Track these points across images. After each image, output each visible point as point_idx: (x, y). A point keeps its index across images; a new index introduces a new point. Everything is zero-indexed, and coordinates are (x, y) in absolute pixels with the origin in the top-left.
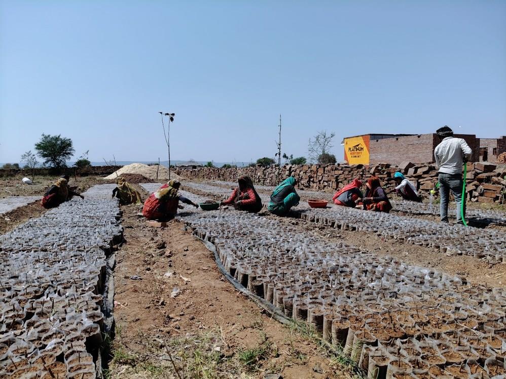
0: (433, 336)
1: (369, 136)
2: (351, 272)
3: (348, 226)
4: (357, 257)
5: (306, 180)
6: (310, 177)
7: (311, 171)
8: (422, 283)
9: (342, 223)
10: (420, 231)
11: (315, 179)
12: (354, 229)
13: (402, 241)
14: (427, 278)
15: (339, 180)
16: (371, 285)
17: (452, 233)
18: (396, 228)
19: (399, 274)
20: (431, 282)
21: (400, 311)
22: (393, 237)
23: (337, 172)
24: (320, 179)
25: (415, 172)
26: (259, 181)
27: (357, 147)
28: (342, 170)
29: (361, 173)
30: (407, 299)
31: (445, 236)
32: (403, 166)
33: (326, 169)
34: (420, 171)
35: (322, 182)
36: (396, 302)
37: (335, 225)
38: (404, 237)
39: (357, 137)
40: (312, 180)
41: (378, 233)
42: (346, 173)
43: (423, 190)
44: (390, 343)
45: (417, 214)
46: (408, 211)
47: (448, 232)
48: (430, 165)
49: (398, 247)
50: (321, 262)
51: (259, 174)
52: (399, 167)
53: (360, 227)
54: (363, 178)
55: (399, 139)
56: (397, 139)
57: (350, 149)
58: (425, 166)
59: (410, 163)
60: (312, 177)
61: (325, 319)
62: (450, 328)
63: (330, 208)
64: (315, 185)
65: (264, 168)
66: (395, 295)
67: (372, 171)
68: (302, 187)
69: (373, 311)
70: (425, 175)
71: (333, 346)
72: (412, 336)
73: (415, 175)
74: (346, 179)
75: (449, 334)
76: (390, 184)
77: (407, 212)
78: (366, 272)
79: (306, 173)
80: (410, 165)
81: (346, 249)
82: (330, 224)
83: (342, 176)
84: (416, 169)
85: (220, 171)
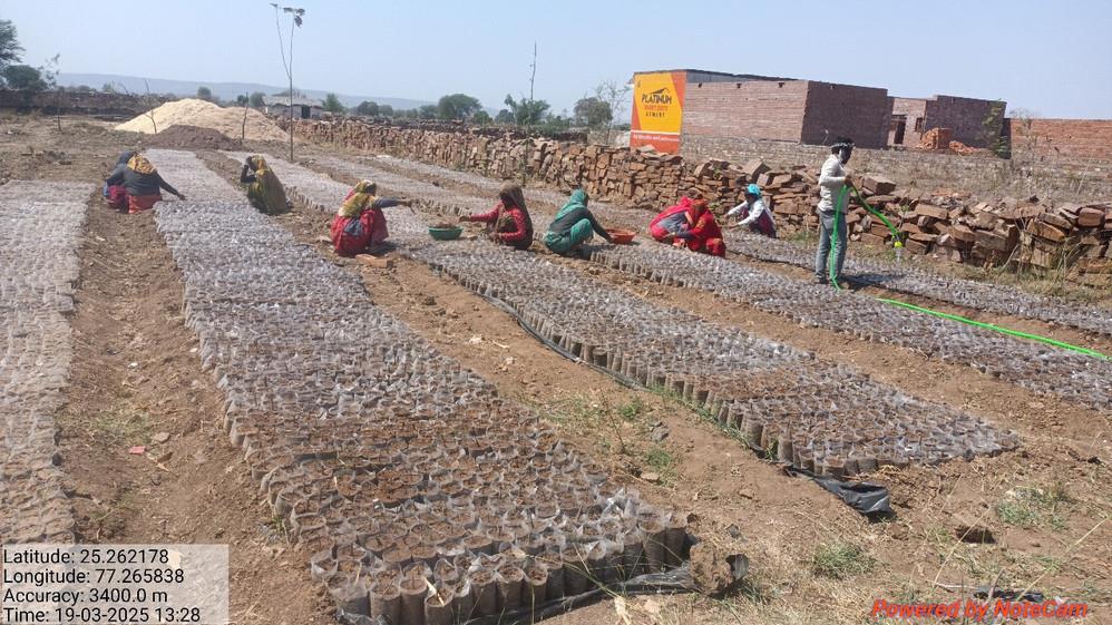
0: (778, 398)
1: (685, 73)
2: (697, 343)
3: (671, 280)
4: (699, 327)
5: (575, 175)
6: (582, 169)
7: (585, 157)
8: (771, 357)
9: (663, 273)
10: (770, 293)
11: (592, 173)
12: (681, 284)
13: (746, 305)
14: (776, 352)
15: (638, 182)
16: (720, 357)
17: (811, 298)
18: (739, 287)
19: (748, 347)
20: (779, 356)
21: (751, 379)
22: (735, 300)
23: (634, 166)
24: (602, 175)
25: (770, 182)
26: (476, 165)
27: (660, 95)
28: (643, 162)
29: (678, 173)
30: (756, 370)
31: (802, 302)
32: (750, 168)
33: (614, 156)
34: (777, 181)
35: (604, 181)
36: (748, 372)
37: (653, 277)
38: (750, 300)
39: (661, 72)
40: (585, 174)
41: (716, 292)
42: (652, 169)
43: (778, 213)
44: (744, 401)
45: (767, 261)
46: (754, 254)
47: (806, 295)
48: (794, 172)
49: (741, 313)
50: (659, 332)
51: (475, 150)
52: (744, 170)
53: (690, 282)
54: (681, 182)
55: (742, 87)
56: (739, 86)
57: (644, 97)
58: (787, 173)
59: (762, 165)
60: (585, 170)
61: (686, 384)
62: (792, 394)
63: (637, 244)
64: (591, 185)
65: (486, 139)
66: (745, 366)
67: (698, 171)
68: (565, 188)
69: (727, 378)
70: (785, 190)
71: (694, 405)
72: (761, 397)
73: (767, 187)
74: (649, 181)
75: (791, 397)
76: (726, 198)
77: (751, 256)
78: (712, 343)
79: (574, 159)
80: (763, 169)
81: (682, 315)
82: (645, 275)
83: (643, 175)
84: (772, 176)
85: (385, 134)
